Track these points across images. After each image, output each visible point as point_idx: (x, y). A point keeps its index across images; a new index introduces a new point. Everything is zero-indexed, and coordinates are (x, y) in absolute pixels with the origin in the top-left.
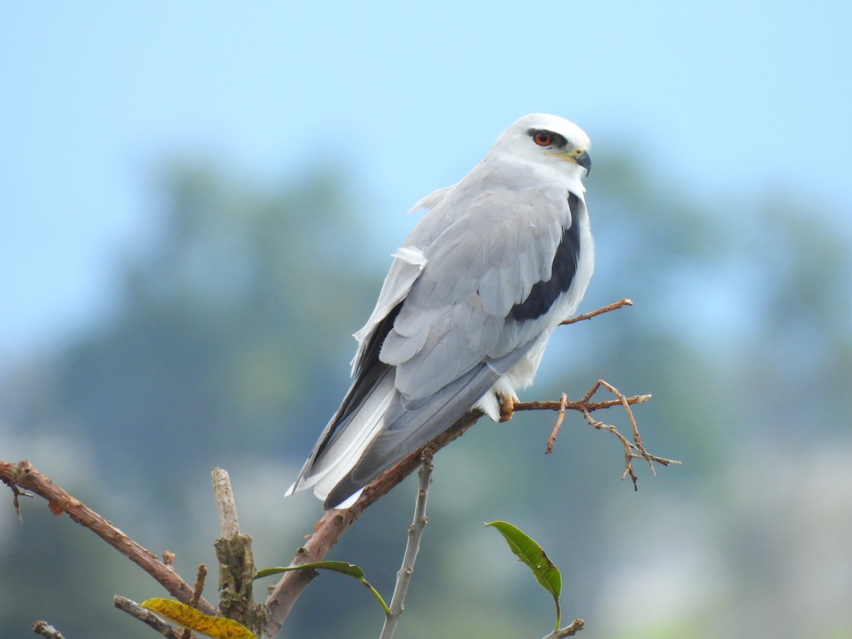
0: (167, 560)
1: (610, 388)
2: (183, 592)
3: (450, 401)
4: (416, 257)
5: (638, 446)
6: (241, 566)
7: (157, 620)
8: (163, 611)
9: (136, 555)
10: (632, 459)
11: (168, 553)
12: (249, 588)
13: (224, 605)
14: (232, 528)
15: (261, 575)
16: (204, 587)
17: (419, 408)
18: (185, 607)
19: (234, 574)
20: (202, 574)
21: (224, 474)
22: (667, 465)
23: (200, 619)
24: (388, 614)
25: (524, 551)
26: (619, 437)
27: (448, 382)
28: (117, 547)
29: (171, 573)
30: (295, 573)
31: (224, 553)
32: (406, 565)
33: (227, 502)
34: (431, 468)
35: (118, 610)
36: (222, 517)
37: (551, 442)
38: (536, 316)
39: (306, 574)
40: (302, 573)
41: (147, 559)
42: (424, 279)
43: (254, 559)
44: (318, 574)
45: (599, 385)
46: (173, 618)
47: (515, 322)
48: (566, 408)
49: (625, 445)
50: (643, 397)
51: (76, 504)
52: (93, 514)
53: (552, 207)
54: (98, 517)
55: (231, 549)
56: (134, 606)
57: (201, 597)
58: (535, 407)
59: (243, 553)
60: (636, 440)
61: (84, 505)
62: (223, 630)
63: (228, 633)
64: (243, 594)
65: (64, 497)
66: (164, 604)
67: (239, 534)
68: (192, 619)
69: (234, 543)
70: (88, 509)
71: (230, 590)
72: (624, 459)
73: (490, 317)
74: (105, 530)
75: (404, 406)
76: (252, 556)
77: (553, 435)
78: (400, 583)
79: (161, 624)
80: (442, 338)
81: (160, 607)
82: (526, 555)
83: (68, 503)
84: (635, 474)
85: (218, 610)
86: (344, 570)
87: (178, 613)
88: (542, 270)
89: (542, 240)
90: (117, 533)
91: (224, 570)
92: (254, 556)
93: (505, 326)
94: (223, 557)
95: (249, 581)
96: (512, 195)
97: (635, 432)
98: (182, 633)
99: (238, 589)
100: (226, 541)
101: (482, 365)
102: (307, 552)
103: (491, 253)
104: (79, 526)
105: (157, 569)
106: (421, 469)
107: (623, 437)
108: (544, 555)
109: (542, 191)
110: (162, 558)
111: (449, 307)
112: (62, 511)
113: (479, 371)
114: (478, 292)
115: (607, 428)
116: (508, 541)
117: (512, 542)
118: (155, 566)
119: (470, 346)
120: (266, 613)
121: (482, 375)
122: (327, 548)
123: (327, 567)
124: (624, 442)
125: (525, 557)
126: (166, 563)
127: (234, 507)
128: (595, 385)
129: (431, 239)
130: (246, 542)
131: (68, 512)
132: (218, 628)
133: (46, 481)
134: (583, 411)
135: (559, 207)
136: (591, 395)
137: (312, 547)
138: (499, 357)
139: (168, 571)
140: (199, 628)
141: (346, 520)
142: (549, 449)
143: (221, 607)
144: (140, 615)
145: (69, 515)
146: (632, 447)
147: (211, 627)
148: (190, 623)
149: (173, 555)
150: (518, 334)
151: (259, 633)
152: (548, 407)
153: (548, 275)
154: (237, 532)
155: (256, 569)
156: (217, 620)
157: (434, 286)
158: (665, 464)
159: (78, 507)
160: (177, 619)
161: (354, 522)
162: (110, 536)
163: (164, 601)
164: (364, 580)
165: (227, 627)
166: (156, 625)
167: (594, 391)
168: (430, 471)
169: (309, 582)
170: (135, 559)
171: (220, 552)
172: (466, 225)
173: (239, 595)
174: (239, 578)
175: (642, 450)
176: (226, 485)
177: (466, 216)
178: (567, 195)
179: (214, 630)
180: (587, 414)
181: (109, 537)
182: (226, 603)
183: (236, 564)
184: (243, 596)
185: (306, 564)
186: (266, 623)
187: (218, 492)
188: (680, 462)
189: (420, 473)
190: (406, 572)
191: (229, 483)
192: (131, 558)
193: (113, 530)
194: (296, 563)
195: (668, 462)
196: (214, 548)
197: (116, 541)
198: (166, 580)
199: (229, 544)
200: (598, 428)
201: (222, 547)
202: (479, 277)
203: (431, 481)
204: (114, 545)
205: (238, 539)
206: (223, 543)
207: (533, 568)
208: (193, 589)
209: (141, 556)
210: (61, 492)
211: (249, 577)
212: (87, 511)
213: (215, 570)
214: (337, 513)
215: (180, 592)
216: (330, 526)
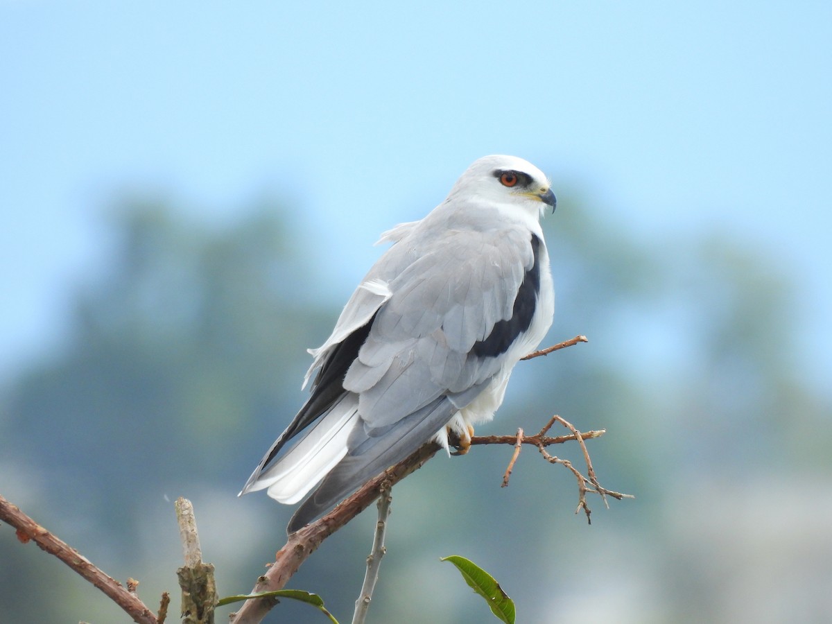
0: (131, 587)
1: (565, 424)
2: (146, 618)
3: (409, 431)
4: (382, 289)
5: (592, 480)
6: (203, 594)
9: (100, 582)
10: (586, 493)
11: (132, 581)
12: (211, 615)
14: (195, 557)
15: (222, 603)
16: (167, 614)
17: (381, 436)
19: (196, 602)
20: (165, 601)
21: (188, 503)
22: (620, 499)
25: (478, 584)
26: (573, 471)
27: (410, 412)
28: (82, 574)
29: (135, 600)
30: (255, 601)
32: (364, 594)
33: (190, 531)
34: (389, 500)
36: (185, 546)
37: (508, 475)
38: (496, 354)
39: (267, 602)
40: (263, 600)
41: (111, 585)
42: (389, 312)
43: (216, 587)
44: (279, 602)
45: (554, 420)
47: (476, 359)
48: (522, 442)
49: (580, 479)
50: (597, 432)
51: (42, 533)
52: (59, 542)
53: (516, 248)
54: (64, 545)
55: (194, 578)
58: (491, 441)
59: (206, 581)
60: (589, 475)
61: (50, 533)
64: (205, 621)
65: (31, 525)
67: (202, 563)
69: (197, 571)
70: (54, 537)
71: (191, 617)
72: (578, 493)
73: (453, 352)
74: (71, 558)
75: (367, 432)
76: (214, 584)
77: (509, 468)
78: (358, 611)
80: (405, 369)
82: (481, 587)
83: (35, 531)
84: (589, 508)
86: (304, 598)
88: (504, 309)
89: (505, 279)
90: (83, 561)
91: (186, 597)
92: (216, 584)
93: (466, 361)
94: (186, 585)
95: (211, 608)
96: (477, 236)
97: (589, 466)
99: (200, 616)
100: (189, 569)
101: (443, 398)
102: (268, 580)
103: (456, 289)
104: (45, 552)
105: (121, 595)
106: (380, 500)
107: (577, 472)
108: (498, 587)
109: (506, 232)
110: (127, 585)
111: (413, 340)
112: (29, 539)
113: (439, 404)
114: (442, 327)
115: (562, 463)
116: (463, 574)
117: (468, 575)
118: (118, 593)
119: (432, 379)
121: (443, 407)
122: (287, 577)
123: (288, 595)
124: (578, 476)
125: (480, 589)
126: (130, 590)
127: (197, 536)
128: (551, 420)
129: (396, 273)
130: (208, 570)
131: (35, 540)
133: (14, 509)
134: (538, 445)
135: (523, 249)
136: (546, 430)
137: (273, 576)
138: (458, 391)
139: (132, 598)
141: (306, 550)
142: (505, 482)
145: (35, 543)
146: (586, 481)
149: (137, 582)
150: (478, 371)
152: (504, 441)
153: (509, 315)
154: (200, 561)
155: (217, 598)
157: (398, 319)
158: (618, 497)
159: (45, 535)
161: (314, 552)
162: (76, 563)
164: (323, 608)
167: (549, 426)
168: (389, 502)
169: (270, 609)
170: (100, 585)
171: (182, 580)
172: (432, 262)
173: (201, 622)
174: (201, 605)
175: (596, 484)
176: (189, 514)
177: (432, 253)
178: (530, 238)
180: (542, 448)
181: (75, 565)
183: (198, 592)
185: (267, 592)
187: (182, 520)
188: (632, 496)
189: (379, 504)
190: (364, 601)
191: (192, 513)
192: (95, 585)
193: (78, 558)
194: (257, 591)
195: (621, 496)
196: (177, 576)
197: (81, 568)
198: (131, 607)
199: (192, 573)
200: (553, 462)
201: (185, 575)
202: (443, 312)
203: (390, 512)
204: (79, 572)
205: (200, 568)
206: (186, 571)
207: (488, 600)
208: (156, 617)
209: (106, 583)
210: (29, 520)
211: (211, 604)
212: (54, 539)
213: (178, 598)
214: (297, 543)
215: (143, 618)
216: (291, 555)
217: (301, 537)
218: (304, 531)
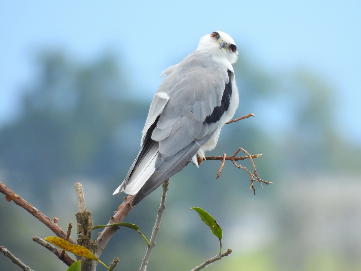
0: (55, 221)
1: (244, 151)
2: (62, 235)
3: (180, 158)
4: (165, 96)
5: (256, 176)
6: (87, 224)
7: (51, 246)
8: (53, 242)
9: (42, 219)
10: (253, 181)
11: (56, 218)
12: (90, 233)
13: (79, 241)
14: (83, 208)
15: (95, 228)
16: (71, 233)
17: (169, 161)
18: (63, 240)
19: (84, 228)
20: (70, 227)
21: (80, 185)
22: (268, 184)
23: (69, 246)
24: (149, 246)
25: (207, 220)
26: (248, 172)
27: (180, 150)
28: (34, 215)
29: (57, 226)
30: (110, 228)
31: (80, 219)
32: (157, 225)
33: (81, 197)
34: (168, 184)
35: (34, 242)
36: (79, 203)
37: (219, 173)
38: (215, 122)
39: (114, 228)
40: (112, 228)
41: (47, 220)
42: (169, 106)
44: (120, 228)
45: (240, 150)
46: (58, 245)
47: (207, 124)
48: (226, 159)
49: (251, 175)
50: (258, 155)
52: (24, 201)
53: (221, 75)
54: (26, 202)
55: (83, 217)
56: (41, 240)
57: (70, 237)
58: (212, 159)
59: (88, 219)
60: (255, 173)
61: (20, 197)
62: (79, 251)
63: (81, 252)
65: (12, 194)
66: (54, 239)
67: (86, 211)
68: (66, 246)
70: (22, 199)
71: (81, 234)
72: (250, 182)
73: (197, 122)
74: (29, 208)
75: (162, 160)
76: (91, 220)
77: (220, 170)
78: (154, 232)
79: (52, 248)
80: (177, 131)
81: (53, 240)
83: (14, 196)
84: (254, 188)
85: (77, 243)
86: (130, 226)
87: (60, 243)
88: (218, 102)
89: (218, 89)
90: (35, 210)
91: (79, 226)
93: (203, 126)
94: (79, 220)
95: (90, 230)
96: (204, 70)
97: (255, 170)
98: (61, 252)
99: (85, 234)
100: (81, 213)
101: (194, 142)
102: (115, 219)
103: (197, 94)
104: (18, 206)
105: (51, 225)
107: (250, 172)
108: (215, 222)
109: (217, 68)
111: (180, 117)
112: (11, 200)
113: (192, 145)
114: (192, 111)
115: (243, 168)
116: (200, 215)
117: (202, 216)
118: (50, 224)
119: (189, 134)
120: (97, 244)
121: (194, 147)
122: (123, 217)
123: (123, 225)
124: (250, 174)
125: (207, 222)
126: (55, 222)
127: (84, 199)
128: (238, 150)
129: (170, 88)
130: (89, 214)
131: (14, 200)
132: (77, 250)
133: (5, 187)
134: (233, 161)
135: (224, 75)
136: (236, 154)
137: (117, 217)
138: (200, 139)
139: (56, 226)
140: (69, 250)
142: (218, 176)
143: (78, 242)
144: (43, 244)
145: (14, 201)
146: (253, 176)
147: (74, 249)
148: (65, 247)
149: (58, 219)
150: (208, 129)
151: (94, 253)
152: (218, 158)
153: (220, 104)
155: (93, 226)
156: (77, 246)
157: (173, 108)
159: (18, 198)
160: (59, 245)
163: (54, 238)
164: (139, 231)
165: (81, 250)
166: (50, 249)
167: (237, 152)
168: (167, 185)
169: (115, 231)
170: (42, 220)
171: (78, 218)
172: (186, 83)
173: (86, 236)
174: (86, 229)
175: (258, 177)
176: (81, 189)
177: (186, 78)
178: (227, 70)
179: (75, 251)
180: (234, 162)
181: (31, 211)
182: (80, 240)
183: (84, 223)
184: (87, 237)
185: (114, 224)
186: (97, 249)
187: (78, 192)
188: (273, 183)
189: (163, 186)
190: (156, 228)
192: (40, 220)
193: (33, 208)
194: (110, 223)
196: (75, 216)
197: (33, 213)
198: (55, 230)
199: (82, 215)
200: (239, 168)
201: (79, 216)
202: (192, 104)
203: (168, 189)
204: (32, 214)
205: (85, 213)
206: (79, 214)
207: (210, 227)
208: (66, 234)
209: (44, 219)
210: (11, 192)
211: (90, 229)
212: (22, 200)
213: (75, 226)
214: (128, 202)
215: (61, 235)
216: (125, 208)
217: (130, 200)
218: (131, 197)
